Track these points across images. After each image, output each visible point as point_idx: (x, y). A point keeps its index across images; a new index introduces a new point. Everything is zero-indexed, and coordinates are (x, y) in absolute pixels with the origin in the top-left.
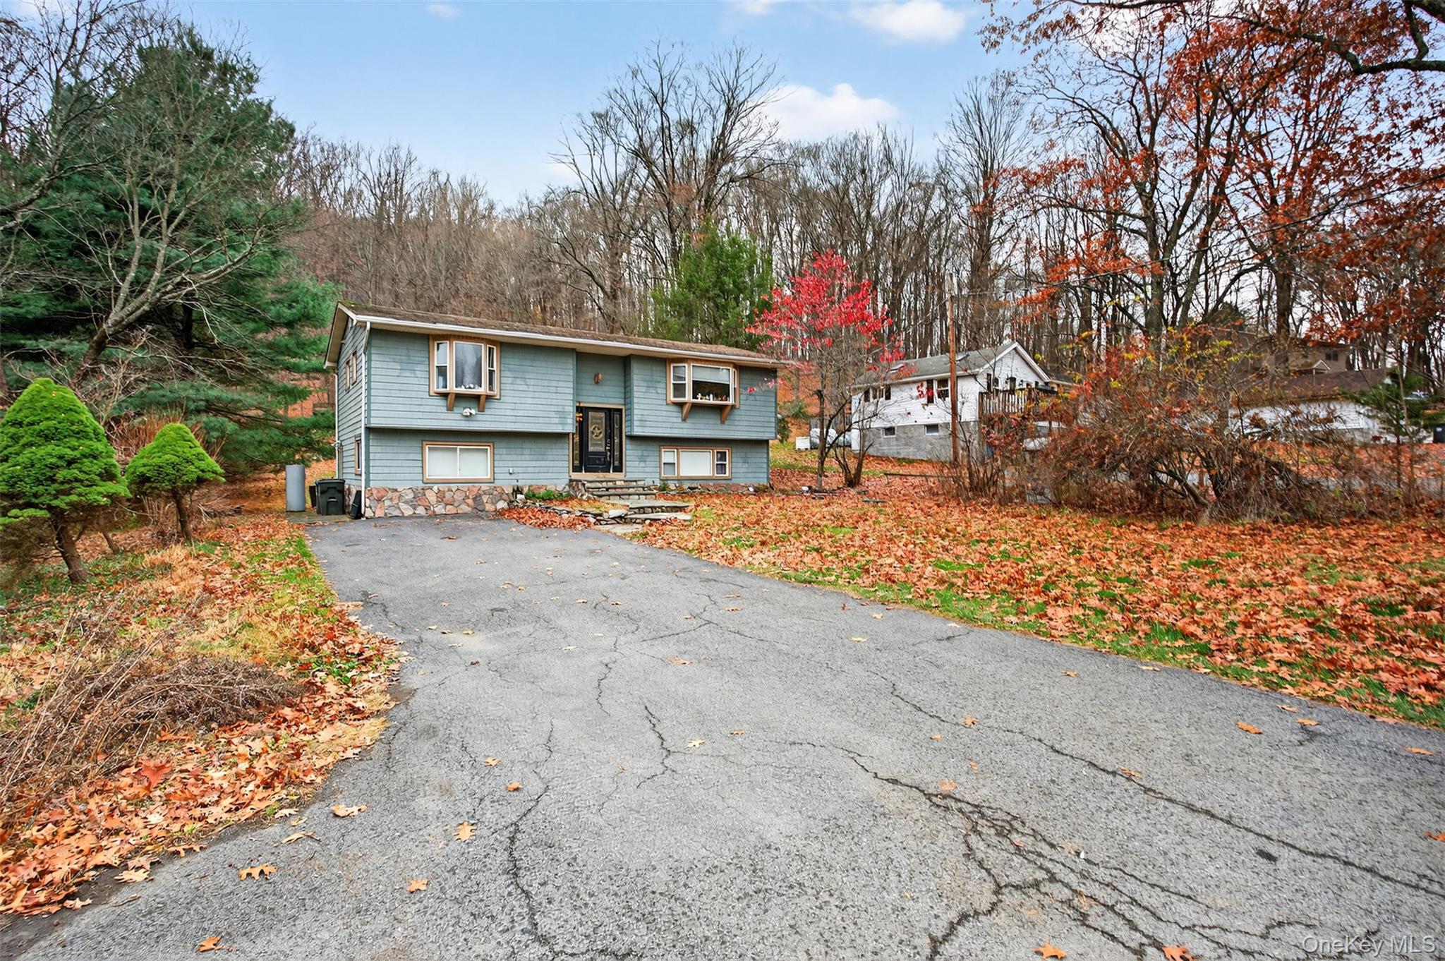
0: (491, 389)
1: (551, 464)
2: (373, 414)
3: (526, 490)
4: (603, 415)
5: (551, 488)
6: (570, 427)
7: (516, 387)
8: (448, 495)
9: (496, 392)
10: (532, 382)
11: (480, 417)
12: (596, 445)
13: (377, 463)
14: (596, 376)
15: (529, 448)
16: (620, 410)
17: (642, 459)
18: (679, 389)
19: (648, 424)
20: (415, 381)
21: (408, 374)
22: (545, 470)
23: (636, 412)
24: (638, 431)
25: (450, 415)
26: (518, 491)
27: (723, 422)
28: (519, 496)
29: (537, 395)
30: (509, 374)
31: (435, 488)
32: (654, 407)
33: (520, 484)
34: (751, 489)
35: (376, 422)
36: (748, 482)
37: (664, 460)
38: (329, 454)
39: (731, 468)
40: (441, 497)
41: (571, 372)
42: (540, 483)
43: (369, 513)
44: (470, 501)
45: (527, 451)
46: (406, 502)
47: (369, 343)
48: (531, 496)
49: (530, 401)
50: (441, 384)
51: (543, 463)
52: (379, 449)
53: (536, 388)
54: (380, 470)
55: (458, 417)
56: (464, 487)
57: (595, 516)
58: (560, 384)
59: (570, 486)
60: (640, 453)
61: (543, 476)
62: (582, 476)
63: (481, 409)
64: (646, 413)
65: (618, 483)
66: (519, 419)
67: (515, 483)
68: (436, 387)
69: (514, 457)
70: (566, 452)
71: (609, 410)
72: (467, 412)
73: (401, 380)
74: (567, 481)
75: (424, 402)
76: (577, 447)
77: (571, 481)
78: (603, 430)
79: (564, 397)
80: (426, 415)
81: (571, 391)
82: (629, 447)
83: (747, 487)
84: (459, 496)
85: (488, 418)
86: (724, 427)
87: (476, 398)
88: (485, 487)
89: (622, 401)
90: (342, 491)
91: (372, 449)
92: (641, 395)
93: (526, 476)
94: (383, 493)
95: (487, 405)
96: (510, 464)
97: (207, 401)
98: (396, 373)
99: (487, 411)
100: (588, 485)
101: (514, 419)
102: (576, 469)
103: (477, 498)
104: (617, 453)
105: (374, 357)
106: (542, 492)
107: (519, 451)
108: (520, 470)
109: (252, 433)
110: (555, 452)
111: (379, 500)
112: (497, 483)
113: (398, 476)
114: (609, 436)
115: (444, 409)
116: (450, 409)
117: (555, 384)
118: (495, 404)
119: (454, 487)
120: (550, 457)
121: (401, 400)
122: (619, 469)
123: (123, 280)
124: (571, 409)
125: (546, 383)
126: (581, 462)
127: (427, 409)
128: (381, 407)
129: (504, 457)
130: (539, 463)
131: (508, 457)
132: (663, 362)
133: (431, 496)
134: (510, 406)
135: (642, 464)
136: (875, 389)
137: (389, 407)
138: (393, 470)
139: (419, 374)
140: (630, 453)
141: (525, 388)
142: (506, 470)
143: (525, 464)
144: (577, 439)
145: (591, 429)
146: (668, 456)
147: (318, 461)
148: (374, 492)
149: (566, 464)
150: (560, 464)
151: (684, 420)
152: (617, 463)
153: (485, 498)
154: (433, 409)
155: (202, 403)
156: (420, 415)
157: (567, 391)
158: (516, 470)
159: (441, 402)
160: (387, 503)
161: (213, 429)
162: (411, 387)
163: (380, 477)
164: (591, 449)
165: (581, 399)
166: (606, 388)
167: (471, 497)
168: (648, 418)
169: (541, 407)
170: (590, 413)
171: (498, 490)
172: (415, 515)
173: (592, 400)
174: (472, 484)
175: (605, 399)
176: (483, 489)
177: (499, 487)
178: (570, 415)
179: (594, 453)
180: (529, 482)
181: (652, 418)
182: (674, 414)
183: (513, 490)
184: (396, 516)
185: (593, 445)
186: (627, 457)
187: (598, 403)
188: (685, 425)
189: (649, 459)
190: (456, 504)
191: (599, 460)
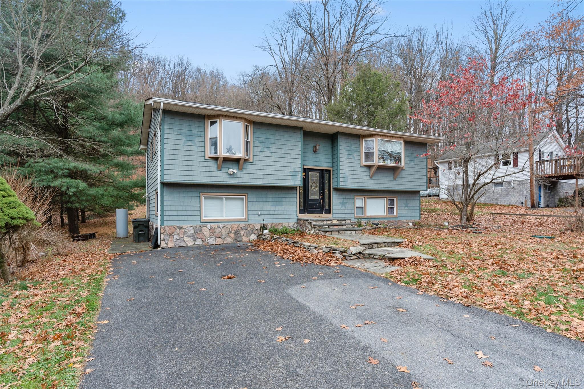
0: (247, 155)
1: (286, 208)
2: (166, 172)
3: (269, 227)
4: (317, 174)
5: (286, 224)
6: (299, 183)
7: (264, 154)
8: (218, 230)
9: (250, 157)
10: (274, 150)
11: (239, 175)
12: (314, 194)
13: (169, 208)
14: (315, 147)
15: (271, 196)
16: (330, 170)
17: (343, 204)
18: (369, 155)
19: (349, 180)
20: (195, 148)
21: (190, 143)
22: (281, 212)
23: (341, 172)
24: (342, 185)
25: (220, 174)
26: (264, 227)
27: (395, 179)
28: (266, 232)
29: (277, 160)
30: (258, 144)
31: (209, 226)
32: (352, 169)
33: (265, 222)
34: (411, 224)
35: (168, 179)
36: (409, 219)
37: (357, 205)
38: (143, 202)
39: (397, 210)
40: (212, 231)
41: (300, 144)
42: (278, 221)
43: (163, 244)
44: (232, 235)
45: (270, 200)
46: (189, 236)
47: (163, 120)
48: (273, 231)
49: (272, 164)
50: (213, 151)
51: (280, 208)
52: (170, 198)
53: (277, 155)
54: (171, 213)
55: (225, 175)
56: (228, 225)
57: (342, 252)
58: (293, 152)
59: (298, 223)
60: (341, 201)
61: (280, 217)
62: (306, 216)
63: (240, 170)
64: (347, 172)
65: (335, 222)
66: (265, 177)
67: (262, 222)
68: (209, 153)
69: (261, 204)
70: (295, 200)
71: (322, 170)
72: (231, 171)
73: (186, 148)
74: (295, 220)
75: (201, 164)
76: (302, 197)
77: (298, 220)
78: (318, 184)
79: (295, 161)
80: (202, 174)
81: (300, 157)
82: (335, 196)
83: (407, 222)
84: (225, 232)
85: (245, 176)
86: (395, 182)
87: (237, 161)
88: (242, 225)
89: (330, 165)
90: (148, 227)
91: (165, 198)
92: (344, 160)
93: (269, 217)
94: (173, 230)
95: (245, 166)
96: (259, 208)
97: (68, 169)
98: (182, 142)
99: (244, 171)
100: (313, 223)
102: (301, 212)
103: (237, 233)
104: (327, 200)
105: (166, 131)
106: (280, 228)
107: (264, 199)
108: (266, 213)
109: (97, 189)
110: (288, 200)
111: (170, 235)
112: (250, 222)
113: (183, 218)
114: (322, 189)
115: (215, 169)
116: (219, 169)
117: (289, 152)
118: (250, 166)
119: (221, 225)
120: (284, 204)
121: (185, 163)
122: (329, 211)
123: (10, 87)
124: (299, 170)
125: (283, 151)
126: (304, 206)
127: (204, 169)
128: (172, 167)
129: (254, 204)
130: (277, 208)
131: (257, 204)
132: (358, 137)
133: (206, 232)
134: (259, 167)
135: (343, 208)
136: (455, 162)
137: (177, 167)
138: (180, 213)
139: (198, 144)
140: (336, 199)
141: (269, 154)
142: (256, 213)
143: (268, 208)
144: (302, 190)
145: (310, 184)
146: (359, 202)
147: (137, 206)
148: (167, 229)
149: (295, 208)
150: (291, 208)
151: (371, 177)
152: (327, 207)
153: (242, 232)
154: (207, 169)
155: (67, 171)
156: (198, 174)
157: (297, 156)
158: (263, 213)
159: (213, 164)
160: (176, 237)
161: (72, 186)
162: (192, 153)
163: (171, 218)
164: (311, 197)
165: (306, 163)
166: (320, 156)
167: (233, 232)
168: (349, 176)
169: (280, 168)
170: (310, 173)
171: (251, 226)
172: (195, 245)
173: (312, 163)
174: (233, 223)
175: (320, 163)
176: (241, 226)
177: (251, 225)
178: (299, 174)
179: (312, 200)
180: (271, 221)
181: (351, 176)
182: (365, 173)
183: (261, 226)
184: (182, 246)
185: (312, 195)
186: (334, 203)
187: (315, 166)
188: (371, 181)
189: (347, 204)
190: (223, 237)
191: (316, 205)
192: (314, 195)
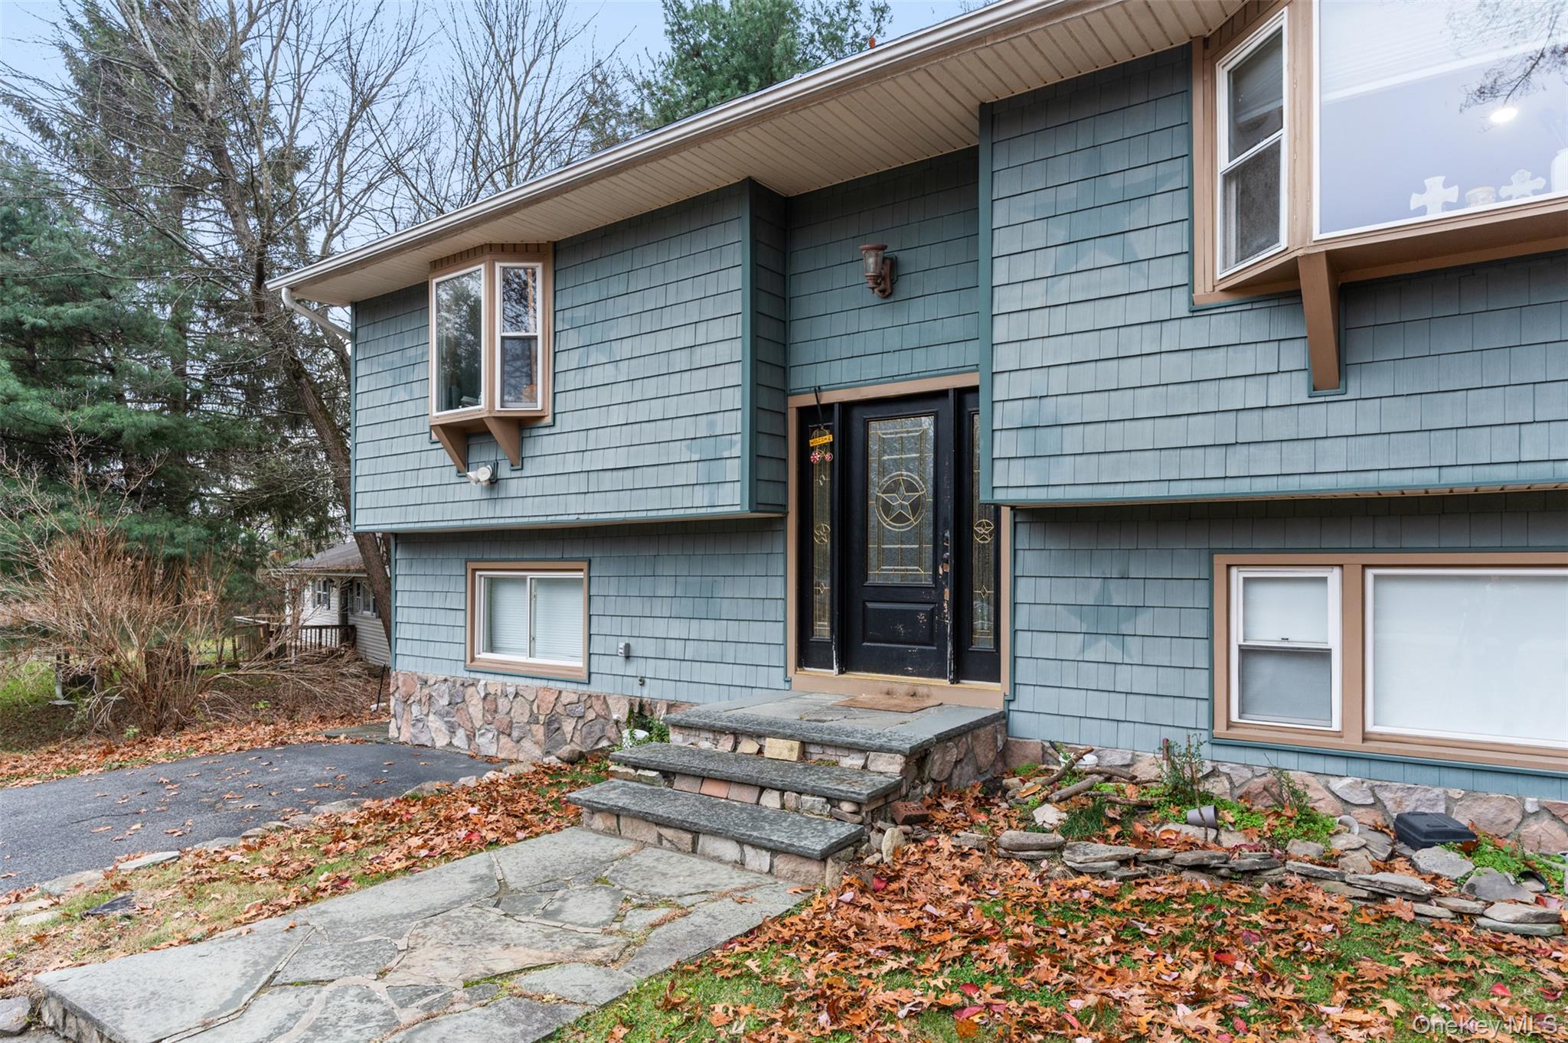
1: (734, 630)
2: (360, 502)
4: (920, 425)
8: (502, 707)
9: (541, 400)
10: (627, 348)
11: (518, 487)
12: (900, 556)
13: (406, 615)
15: (672, 571)
17: (1105, 622)
21: (402, 395)
22: (714, 650)
23: (1000, 388)
24: (1012, 483)
25: (463, 490)
26: (641, 713)
28: (644, 735)
31: (482, 683)
33: (647, 693)
37: (1245, 632)
43: (393, 730)
44: (539, 730)
45: (668, 590)
46: (440, 714)
51: (709, 629)
54: (408, 632)
55: (475, 492)
56: (527, 688)
61: (709, 670)
63: (517, 461)
66: (594, 481)
67: (637, 691)
69: (636, 607)
70: (776, 588)
71: (947, 397)
72: (484, 475)
73: (394, 412)
75: (424, 459)
78: (925, 492)
80: (426, 496)
81: (736, 351)
82: (1029, 561)
84: (519, 713)
85: (532, 487)
88: (569, 694)
91: (399, 583)
92: (1035, 295)
93: (665, 668)
94: (410, 687)
95: (531, 446)
99: (529, 467)
101: (578, 484)
102: (817, 655)
103: (553, 724)
104: (979, 591)
110: (741, 588)
111: (405, 702)
112: (596, 687)
113: (432, 649)
114: (950, 519)
115: (453, 475)
116: (460, 471)
118: (547, 443)
119: (511, 686)
120: (727, 608)
121: (393, 462)
122: (993, 666)
124: (735, 424)
126: (838, 628)
127: (429, 477)
128: (368, 485)
129: (613, 605)
130: (695, 629)
131: (620, 606)
134: (576, 443)
135: (1102, 649)
138: (425, 633)
139: (417, 390)
141: (610, 373)
142: (615, 646)
143: (661, 629)
144: (822, 536)
146: (1279, 608)
148: (401, 682)
149: (775, 632)
150: (757, 632)
151: (1325, 385)
152: (975, 637)
153: (567, 727)
154: (437, 477)
158: (640, 648)
159: (447, 456)
160: (415, 711)
162: (407, 427)
163: (409, 648)
164: (881, 573)
166: (918, 310)
167: (542, 718)
168: (1068, 410)
169: (649, 432)
170: (880, 430)
171: (598, 706)
172: (449, 749)
173: (871, 368)
174: (544, 683)
175: (920, 354)
176: (566, 698)
177: (598, 697)
178: (732, 444)
179: (886, 592)
180: (670, 693)
181: (1095, 407)
182: (1262, 359)
183: (631, 711)
184: (423, 745)
185: (888, 557)
186: (1022, 611)
187: (894, 378)
188: (1339, 416)
189: (1144, 623)
190: (515, 734)
191: (909, 617)
192: (902, 557)
